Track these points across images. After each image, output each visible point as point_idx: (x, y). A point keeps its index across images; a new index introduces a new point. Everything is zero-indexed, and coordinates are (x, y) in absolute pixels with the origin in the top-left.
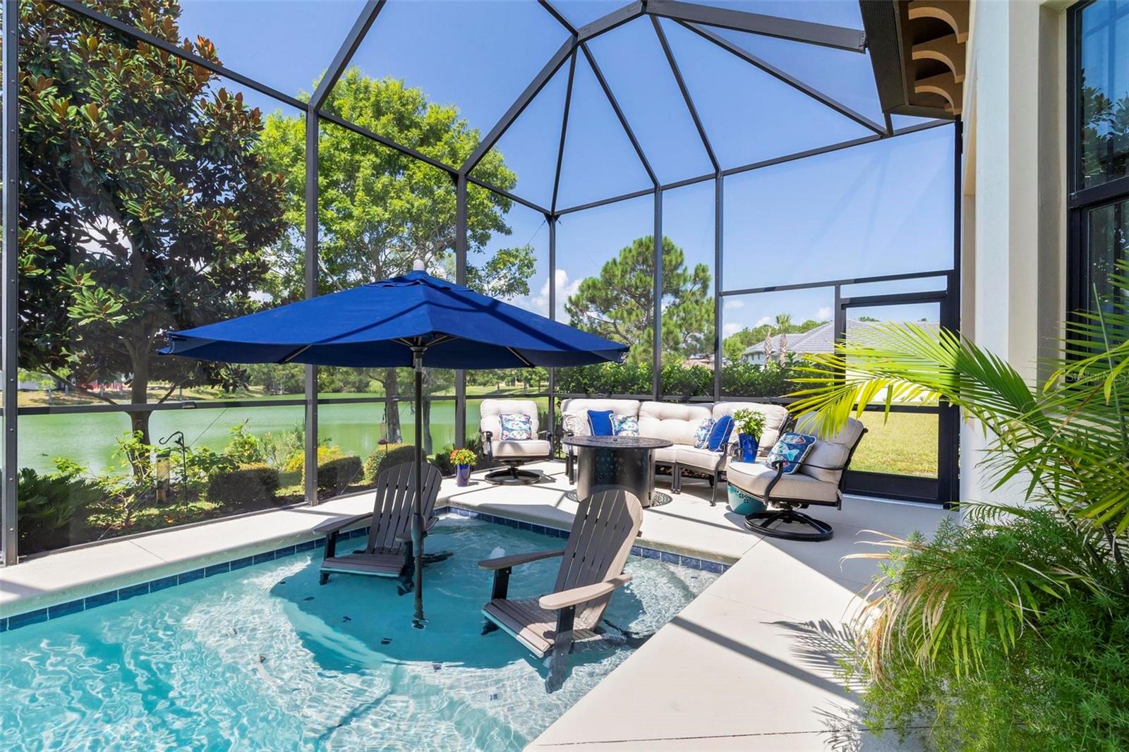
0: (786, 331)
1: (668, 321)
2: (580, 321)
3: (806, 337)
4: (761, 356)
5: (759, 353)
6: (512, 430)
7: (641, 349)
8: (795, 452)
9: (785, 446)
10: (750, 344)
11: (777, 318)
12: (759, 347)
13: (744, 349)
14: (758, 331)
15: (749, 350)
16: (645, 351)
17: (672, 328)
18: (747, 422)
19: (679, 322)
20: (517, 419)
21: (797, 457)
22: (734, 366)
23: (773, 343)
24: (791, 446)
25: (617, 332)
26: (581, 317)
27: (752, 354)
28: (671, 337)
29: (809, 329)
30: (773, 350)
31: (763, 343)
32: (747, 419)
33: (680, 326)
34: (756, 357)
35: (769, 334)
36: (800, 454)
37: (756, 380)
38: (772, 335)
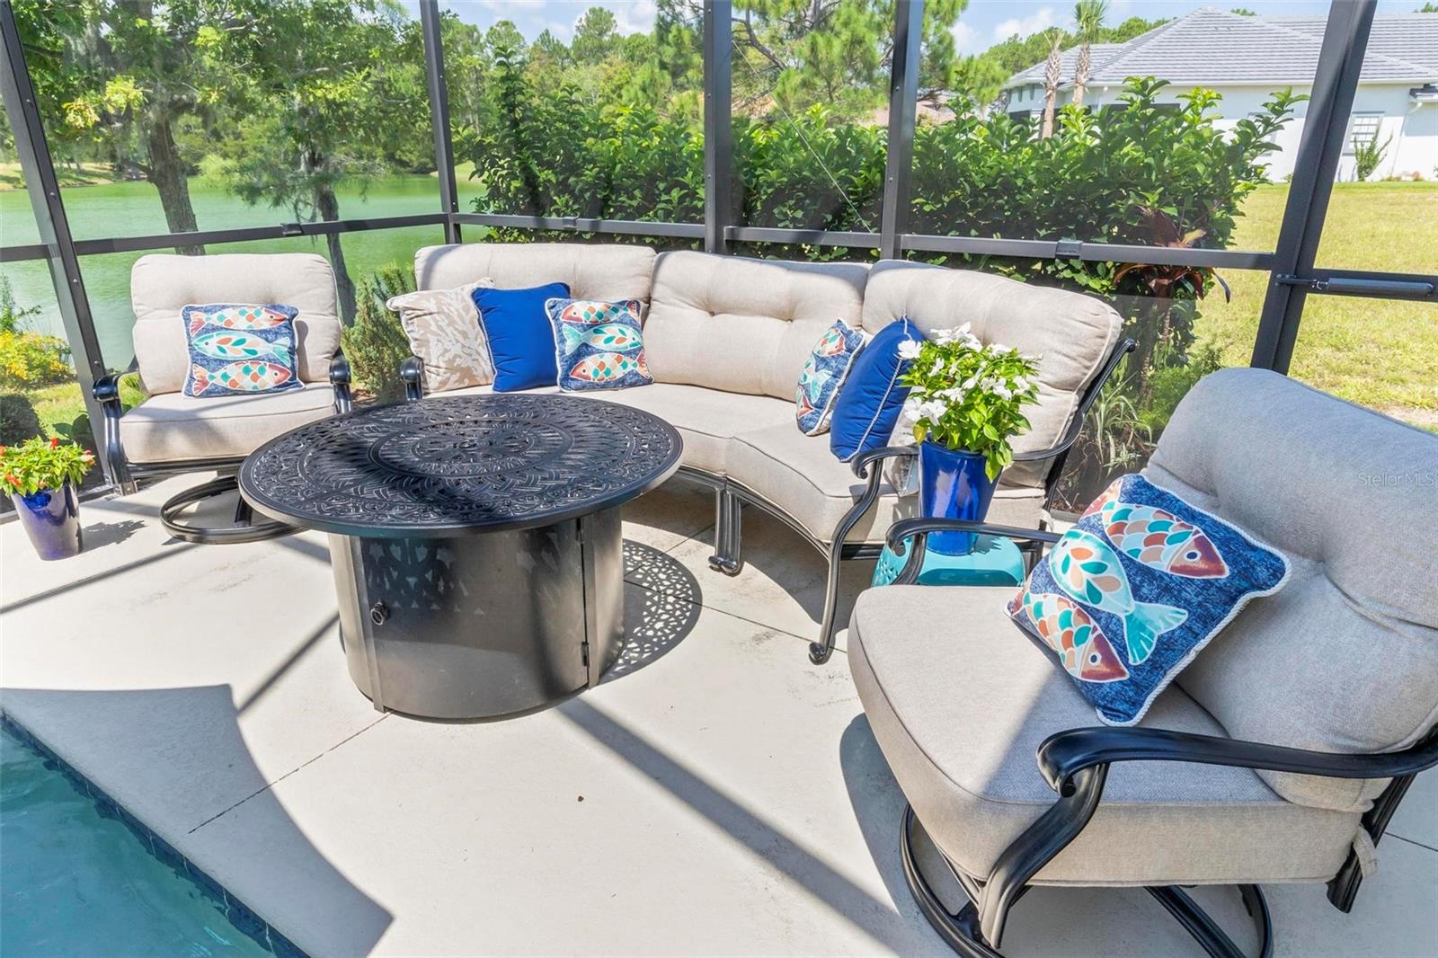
0: (1092, 37)
1: (855, 15)
2: (676, 17)
3: (1127, 51)
4: (1037, 91)
5: (1033, 86)
6: (222, 362)
7: (797, 79)
8: (1166, 618)
9: (1116, 571)
10: (1018, 68)
11: (1079, 8)
12: (1035, 74)
13: (1006, 78)
14: (1036, 41)
15: (1015, 80)
16: (805, 84)
17: (862, 30)
18: (955, 407)
19: (877, 18)
20: (242, 323)
21: (1167, 647)
22: (960, 126)
23: (1063, 65)
24: (1145, 581)
25: (753, 42)
26: (678, 9)
27: (1020, 89)
28: (858, 52)
29: (1131, 36)
30: (1061, 79)
31: (1043, 66)
32: (955, 394)
33: (879, 28)
34: (1026, 94)
35: (1057, 45)
36: (1189, 633)
37: (1018, 174)
38: (1062, 48)
